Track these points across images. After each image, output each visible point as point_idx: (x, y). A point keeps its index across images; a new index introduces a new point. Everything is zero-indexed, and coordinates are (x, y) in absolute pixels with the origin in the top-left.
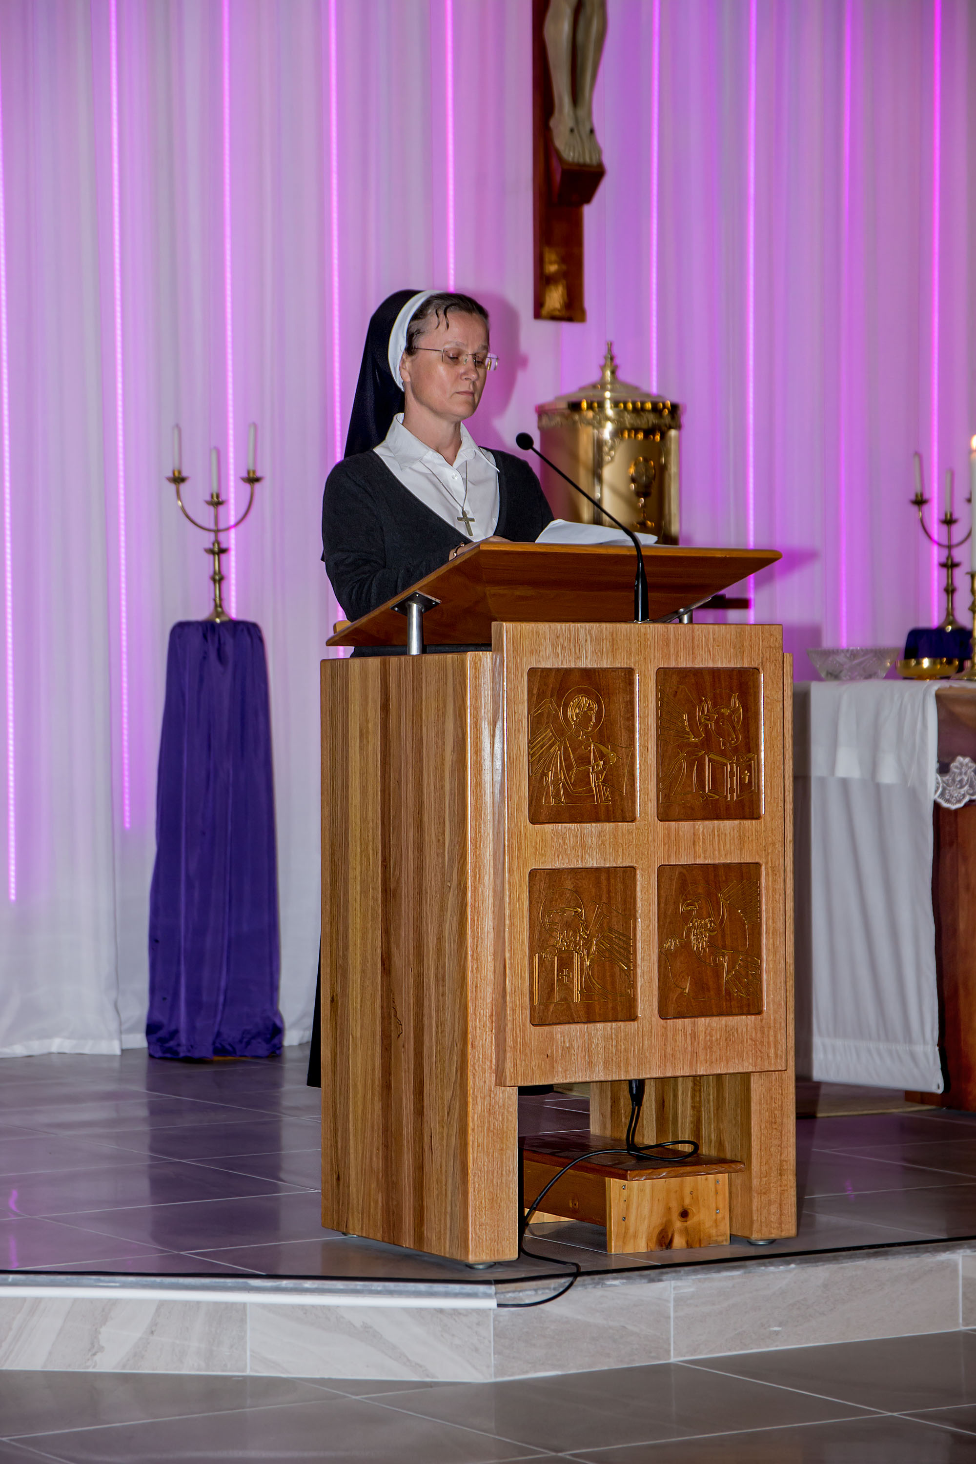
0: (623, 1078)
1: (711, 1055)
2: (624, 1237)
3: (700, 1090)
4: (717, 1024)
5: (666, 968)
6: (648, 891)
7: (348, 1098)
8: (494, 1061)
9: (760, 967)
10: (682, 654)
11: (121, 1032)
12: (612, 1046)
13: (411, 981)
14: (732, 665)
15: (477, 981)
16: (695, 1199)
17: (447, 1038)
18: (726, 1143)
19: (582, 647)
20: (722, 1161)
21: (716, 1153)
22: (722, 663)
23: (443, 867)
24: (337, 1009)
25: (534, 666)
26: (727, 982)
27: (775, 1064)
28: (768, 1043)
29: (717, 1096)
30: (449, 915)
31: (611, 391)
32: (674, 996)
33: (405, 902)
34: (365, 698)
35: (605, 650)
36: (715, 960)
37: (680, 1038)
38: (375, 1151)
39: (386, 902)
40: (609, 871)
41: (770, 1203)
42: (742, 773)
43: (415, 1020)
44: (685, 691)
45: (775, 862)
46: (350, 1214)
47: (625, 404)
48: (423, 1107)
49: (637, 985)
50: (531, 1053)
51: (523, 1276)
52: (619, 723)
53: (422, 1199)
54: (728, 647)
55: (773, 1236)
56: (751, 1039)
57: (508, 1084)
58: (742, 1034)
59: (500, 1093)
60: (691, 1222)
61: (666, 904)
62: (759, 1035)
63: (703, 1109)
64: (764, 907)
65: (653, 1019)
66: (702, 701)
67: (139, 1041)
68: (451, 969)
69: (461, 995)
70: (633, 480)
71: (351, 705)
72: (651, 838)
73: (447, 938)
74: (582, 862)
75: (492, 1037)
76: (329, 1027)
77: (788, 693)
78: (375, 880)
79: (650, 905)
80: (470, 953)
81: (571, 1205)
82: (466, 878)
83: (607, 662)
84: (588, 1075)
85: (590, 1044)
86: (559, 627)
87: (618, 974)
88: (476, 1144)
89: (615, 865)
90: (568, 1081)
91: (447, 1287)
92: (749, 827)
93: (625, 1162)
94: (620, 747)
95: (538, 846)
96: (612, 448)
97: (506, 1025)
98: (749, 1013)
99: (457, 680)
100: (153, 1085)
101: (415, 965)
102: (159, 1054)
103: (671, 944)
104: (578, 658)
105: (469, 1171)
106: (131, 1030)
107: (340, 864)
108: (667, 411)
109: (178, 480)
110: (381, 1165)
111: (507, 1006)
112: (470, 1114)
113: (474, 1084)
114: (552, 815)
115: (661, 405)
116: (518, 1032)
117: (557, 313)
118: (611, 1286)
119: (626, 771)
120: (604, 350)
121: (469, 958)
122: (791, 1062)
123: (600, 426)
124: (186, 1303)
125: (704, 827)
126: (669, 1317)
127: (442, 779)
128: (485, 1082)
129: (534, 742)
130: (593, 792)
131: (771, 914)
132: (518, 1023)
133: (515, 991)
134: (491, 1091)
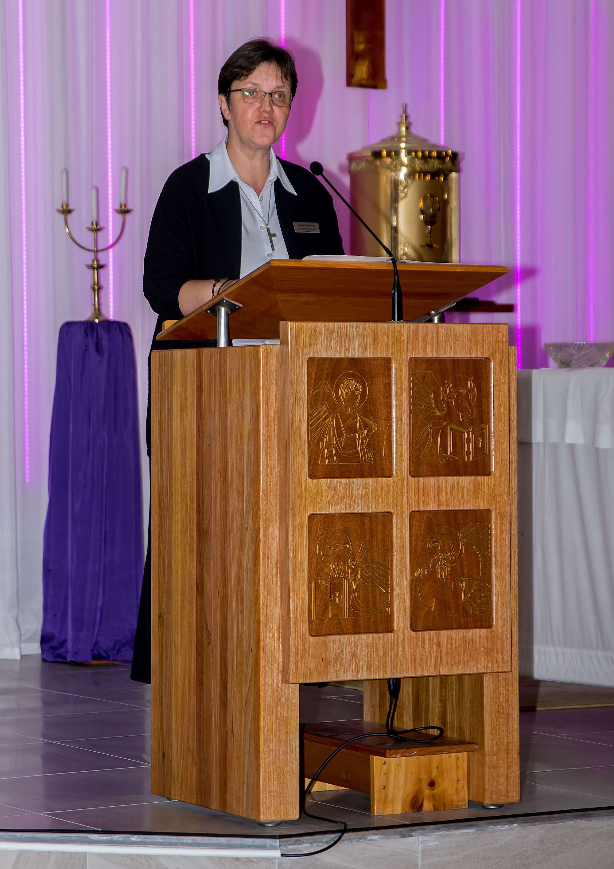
0: (382, 677)
1: (452, 660)
2: (385, 802)
3: (446, 687)
4: (456, 635)
5: (416, 591)
6: (402, 531)
7: (171, 693)
8: (281, 664)
9: (490, 591)
10: (429, 347)
11: (21, 642)
12: (373, 652)
13: (218, 601)
14: (469, 355)
15: (267, 601)
16: (441, 773)
17: (245, 646)
18: (465, 729)
19: (350, 341)
20: (462, 742)
21: (458, 736)
22: (461, 353)
23: (242, 512)
24: (163, 623)
25: (313, 356)
26: (464, 602)
27: (502, 666)
28: (497, 650)
29: (458, 692)
30: (246, 550)
31: (405, 142)
32: (422, 614)
33: (214, 538)
34: (185, 380)
35: (368, 343)
36: (455, 585)
37: (427, 646)
38: (191, 733)
39: (200, 539)
40: (371, 516)
41: (499, 775)
42: (476, 439)
43: (221, 631)
44: (431, 375)
45: (503, 509)
46: (172, 783)
47: (416, 153)
48: (226, 699)
49: (393, 604)
50: (309, 658)
51: (302, 832)
52: (379, 401)
53: (225, 772)
54: (465, 341)
55: (501, 802)
56: (484, 647)
57: (291, 681)
58: (476, 643)
59: (285, 689)
60: (438, 790)
61: (416, 542)
62: (490, 644)
63: (448, 702)
64: (493, 544)
65: (406, 631)
66: (444, 383)
67: (35, 648)
68: (248, 592)
69: (255, 612)
70: (422, 212)
71: (174, 386)
72: (404, 490)
73: (245, 567)
74: (350, 509)
75: (279, 645)
76: (157, 637)
77: (513, 377)
78: (192, 522)
79: (403, 542)
80: (262, 579)
81: (344, 777)
82: (259, 521)
83: (370, 353)
84: (354, 675)
85: (356, 650)
86: (332, 326)
87: (378, 596)
88: (266, 728)
89: (376, 511)
90: (338, 679)
91: (243, 841)
92: (481, 482)
93: (386, 743)
94: (381, 419)
95: (315, 496)
96: (405, 187)
97: (290, 635)
98: (482, 627)
99: (253, 367)
100: (46, 683)
101: (221, 588)
102: (52, 659)
103: (420, 573)
104: (347, 349)
105: (261, 750)
106: (29, 640)
107: (166, 510)
108: (449, 158)
109: (66, 211)
110: (195, 745)
111: (290, 620)
112: (262, 704)
113: (265, 681)
114: (326, 472)
115: (444, 153)
116: (299, 641)
117: (364, 82)
118: (371, 840)
119: (385, 437)
120: (401, 111)
121: (262, 583)
122: (515, 665)
123: (396, 170)
124: (40, 853)
125: (446, 481)
126: (418, 865)
127: (242, 444)
128: (273, 680)
129: (312, 415)
130: (359, 454)
131: (499, 550)
132: (299, 634)
133: (297, 609)
134: (278, 687)
